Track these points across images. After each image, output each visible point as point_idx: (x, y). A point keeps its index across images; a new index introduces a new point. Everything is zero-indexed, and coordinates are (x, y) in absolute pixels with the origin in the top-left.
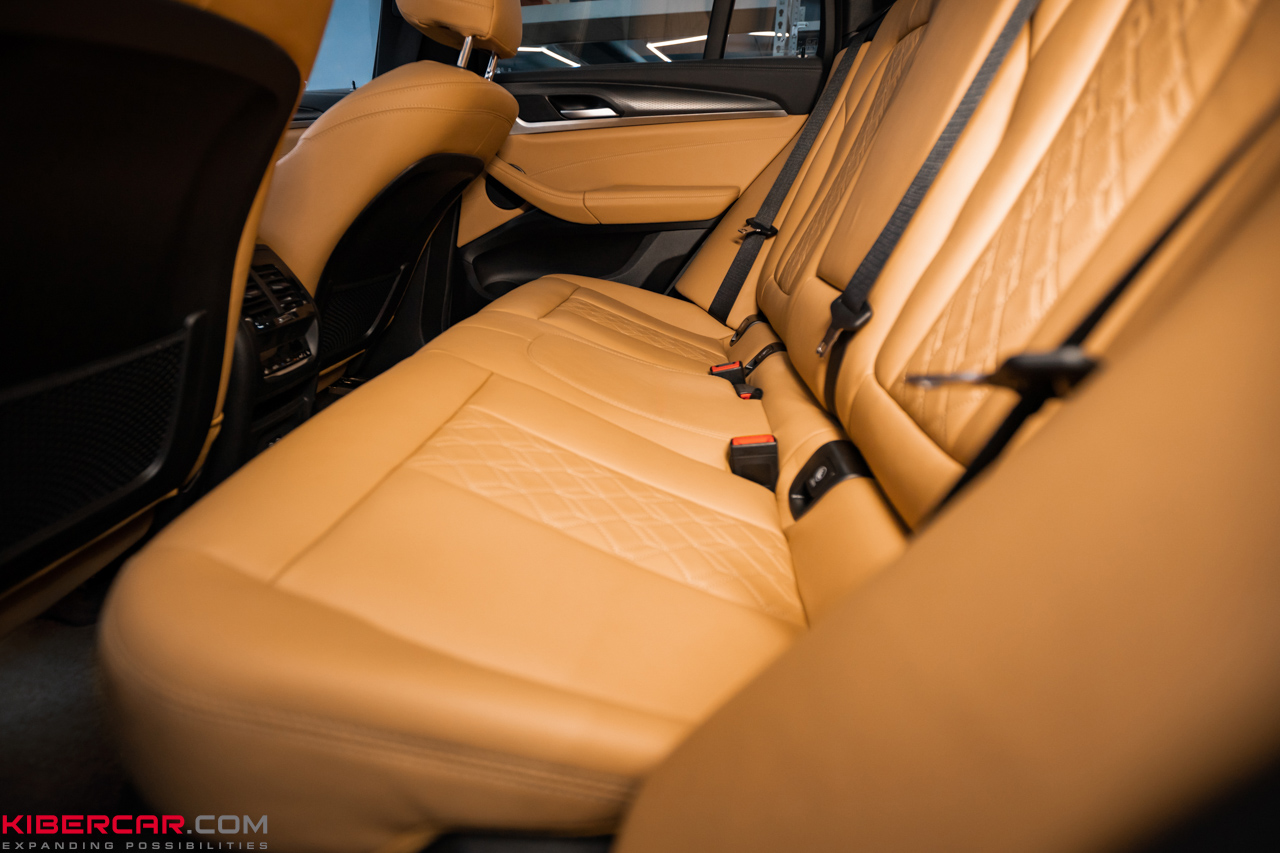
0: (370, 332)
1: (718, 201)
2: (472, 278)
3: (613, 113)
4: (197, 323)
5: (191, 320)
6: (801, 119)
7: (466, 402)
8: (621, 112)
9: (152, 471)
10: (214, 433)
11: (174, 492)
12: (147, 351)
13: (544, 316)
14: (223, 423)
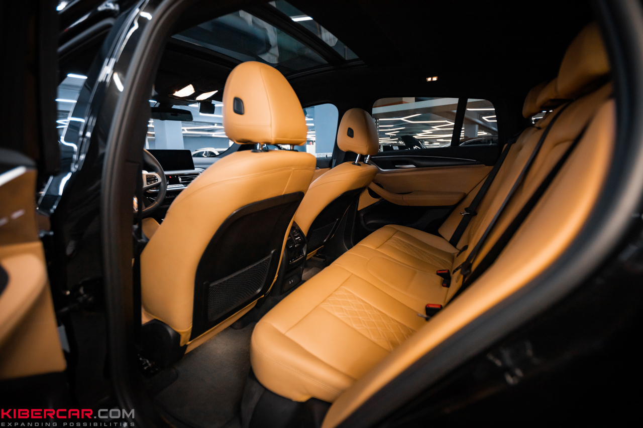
0: (325, 241)
1: (456, 199)
2: (362, 222)
3: (414, 166)
4: (274, 252)
5: (272, 252)
6: (491, 168)
7: (341, 285)
8: (417, 166)
9: (259, 291)
10: (275, 280)
11: (263, 296)
12: (261, 261)
13: (378, 248)
14: (277, 278)
